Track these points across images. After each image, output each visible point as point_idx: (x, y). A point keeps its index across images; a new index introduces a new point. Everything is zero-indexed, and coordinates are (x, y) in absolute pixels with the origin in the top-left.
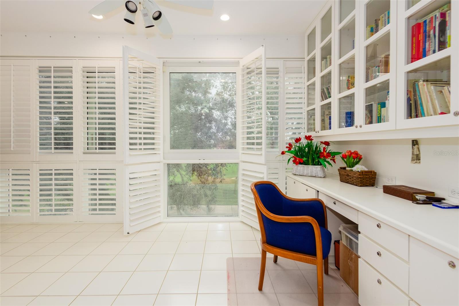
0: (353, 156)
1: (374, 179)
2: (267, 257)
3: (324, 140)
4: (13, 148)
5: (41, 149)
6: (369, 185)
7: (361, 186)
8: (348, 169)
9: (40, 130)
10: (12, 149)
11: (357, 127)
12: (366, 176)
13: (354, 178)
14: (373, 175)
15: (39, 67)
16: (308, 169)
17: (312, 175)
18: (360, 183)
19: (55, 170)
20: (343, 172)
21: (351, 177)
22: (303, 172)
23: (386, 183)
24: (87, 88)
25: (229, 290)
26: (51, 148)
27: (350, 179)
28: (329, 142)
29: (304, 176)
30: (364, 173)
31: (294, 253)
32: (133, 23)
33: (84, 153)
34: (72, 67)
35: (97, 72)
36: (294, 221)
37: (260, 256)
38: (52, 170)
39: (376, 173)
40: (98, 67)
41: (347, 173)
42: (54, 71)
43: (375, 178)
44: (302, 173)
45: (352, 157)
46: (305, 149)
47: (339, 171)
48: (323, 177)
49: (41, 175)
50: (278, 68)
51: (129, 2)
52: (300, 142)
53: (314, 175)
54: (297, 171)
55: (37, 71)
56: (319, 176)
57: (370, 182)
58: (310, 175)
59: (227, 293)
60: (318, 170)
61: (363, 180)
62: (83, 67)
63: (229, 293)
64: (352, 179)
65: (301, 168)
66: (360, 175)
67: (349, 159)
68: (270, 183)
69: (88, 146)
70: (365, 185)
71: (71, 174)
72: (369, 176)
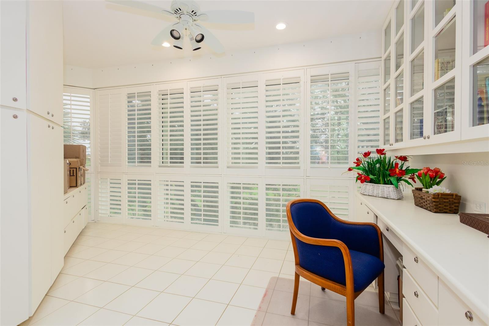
0: (429, 174)
1: (457, 205)
2: (300, 280)
3: (399, 154)
4: (110, 161)
5: (129, 162)
6: (449, 212)
7: (435, 212)
8: (424, 190)
9: (128, 147)
10: (109, 163)
11: (425, 138)
12: (444, 200)
13: (428, 202)
14: (455, 199)
15: (128, 94)
16: (378, 188)
17: (383, 196)
18: (435, 208)
19: (138, 180)
20: (417, 194)
21: (425, 201)
22: (373, 192)
23: (475, 211)
24: (163, 109)
25: (260, 307)
26: (135, 162)
27: (424, 202)
28: (407, 157)
29: (373, 196)
30: (440, 196)
31: (323, 279)
32: (181, 48)
33: (160, 166)
34: (150, 92)
35: (169, 94)
36: (321, 244)
37: (293, 278)
38: (136, 180)
39: (460, 197)
40: (170, 90)
41: (421, 195)
42: (137, 96)
43: (459, 203)
44: (372, 194)
45: (429, 176)
46: (375, 165)
47: (413, 192)
48: (397, 198)
49: (129, 184)
50: (349, 73)
51: (173, 30)
52: (369, 157)
53: (386, 196)
54: (365, 190)
55: (126, 98)
56: (392, 197)
57: (450, 208)
58: (380, 196)
59: (257, 309)
60: (390, 190)
61: (440, 204)
62: (159, 91)
63: (259, 310)
64: (426, 203)
65: (369, 187)
66: (434, 198)
67: (425, 177)
68: (317, 202)
69: (163, 161)
70: (443, 212)
71: (150, 184)
72: (450, 201)
